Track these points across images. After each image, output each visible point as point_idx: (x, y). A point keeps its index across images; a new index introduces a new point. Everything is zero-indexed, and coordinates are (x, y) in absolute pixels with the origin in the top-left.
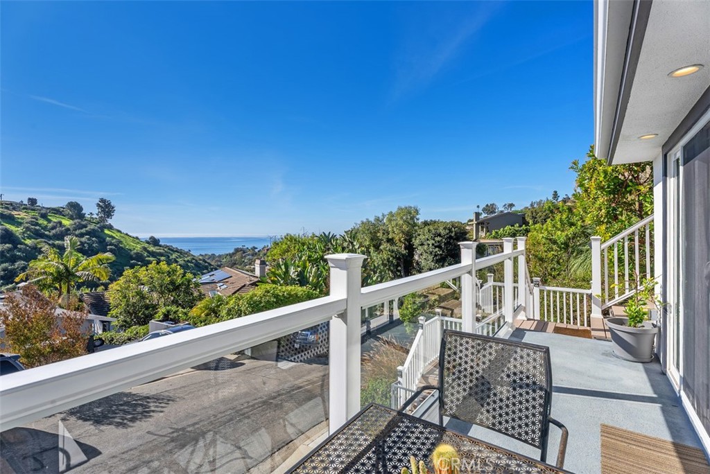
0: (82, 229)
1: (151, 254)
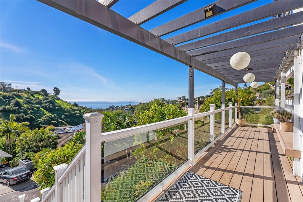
0: (46, 100)
1: (73, 110)
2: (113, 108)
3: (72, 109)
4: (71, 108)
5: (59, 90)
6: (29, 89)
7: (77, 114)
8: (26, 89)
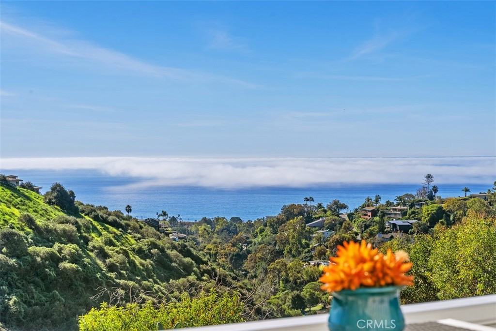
1: (44, 236)
2: (309, 219)
3: (37, 229)
4: (30, 222)
7: (64, 259)
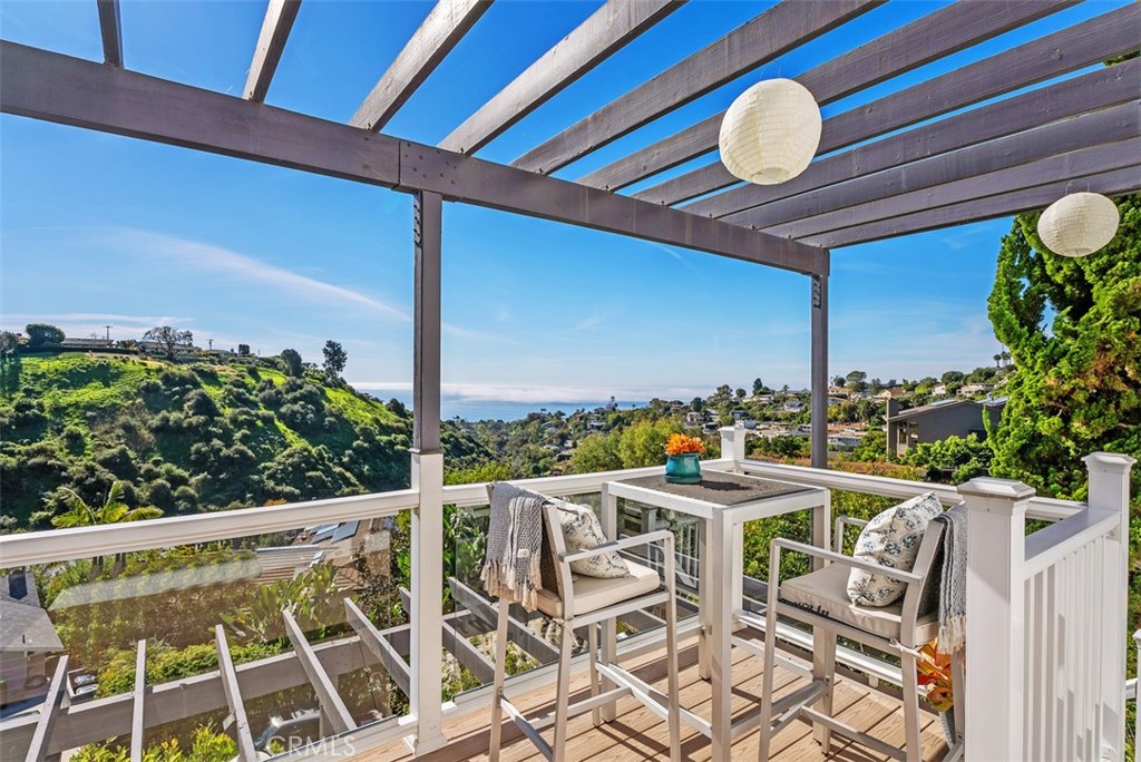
0: (296, 391)
1: (385, 430)
3: (382, 425)
4: (378, 422)
5: (343, 350)
6: (244, 349)
8: (236, 351)
